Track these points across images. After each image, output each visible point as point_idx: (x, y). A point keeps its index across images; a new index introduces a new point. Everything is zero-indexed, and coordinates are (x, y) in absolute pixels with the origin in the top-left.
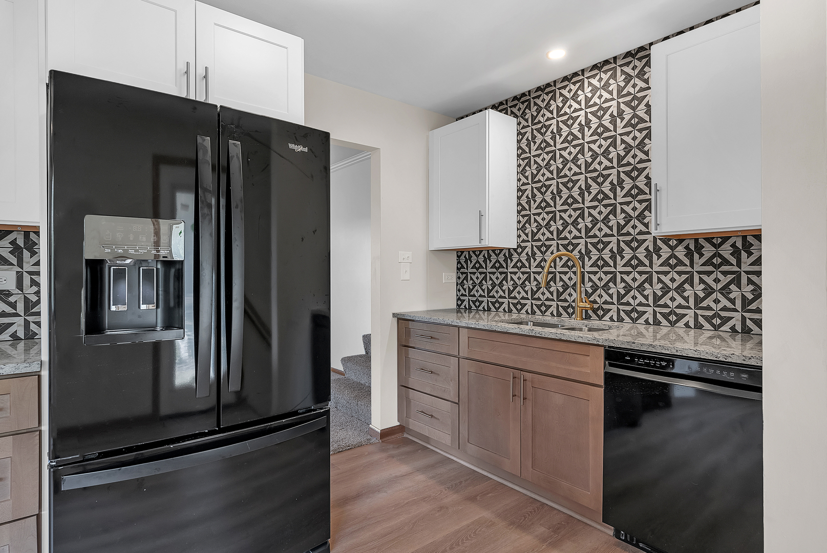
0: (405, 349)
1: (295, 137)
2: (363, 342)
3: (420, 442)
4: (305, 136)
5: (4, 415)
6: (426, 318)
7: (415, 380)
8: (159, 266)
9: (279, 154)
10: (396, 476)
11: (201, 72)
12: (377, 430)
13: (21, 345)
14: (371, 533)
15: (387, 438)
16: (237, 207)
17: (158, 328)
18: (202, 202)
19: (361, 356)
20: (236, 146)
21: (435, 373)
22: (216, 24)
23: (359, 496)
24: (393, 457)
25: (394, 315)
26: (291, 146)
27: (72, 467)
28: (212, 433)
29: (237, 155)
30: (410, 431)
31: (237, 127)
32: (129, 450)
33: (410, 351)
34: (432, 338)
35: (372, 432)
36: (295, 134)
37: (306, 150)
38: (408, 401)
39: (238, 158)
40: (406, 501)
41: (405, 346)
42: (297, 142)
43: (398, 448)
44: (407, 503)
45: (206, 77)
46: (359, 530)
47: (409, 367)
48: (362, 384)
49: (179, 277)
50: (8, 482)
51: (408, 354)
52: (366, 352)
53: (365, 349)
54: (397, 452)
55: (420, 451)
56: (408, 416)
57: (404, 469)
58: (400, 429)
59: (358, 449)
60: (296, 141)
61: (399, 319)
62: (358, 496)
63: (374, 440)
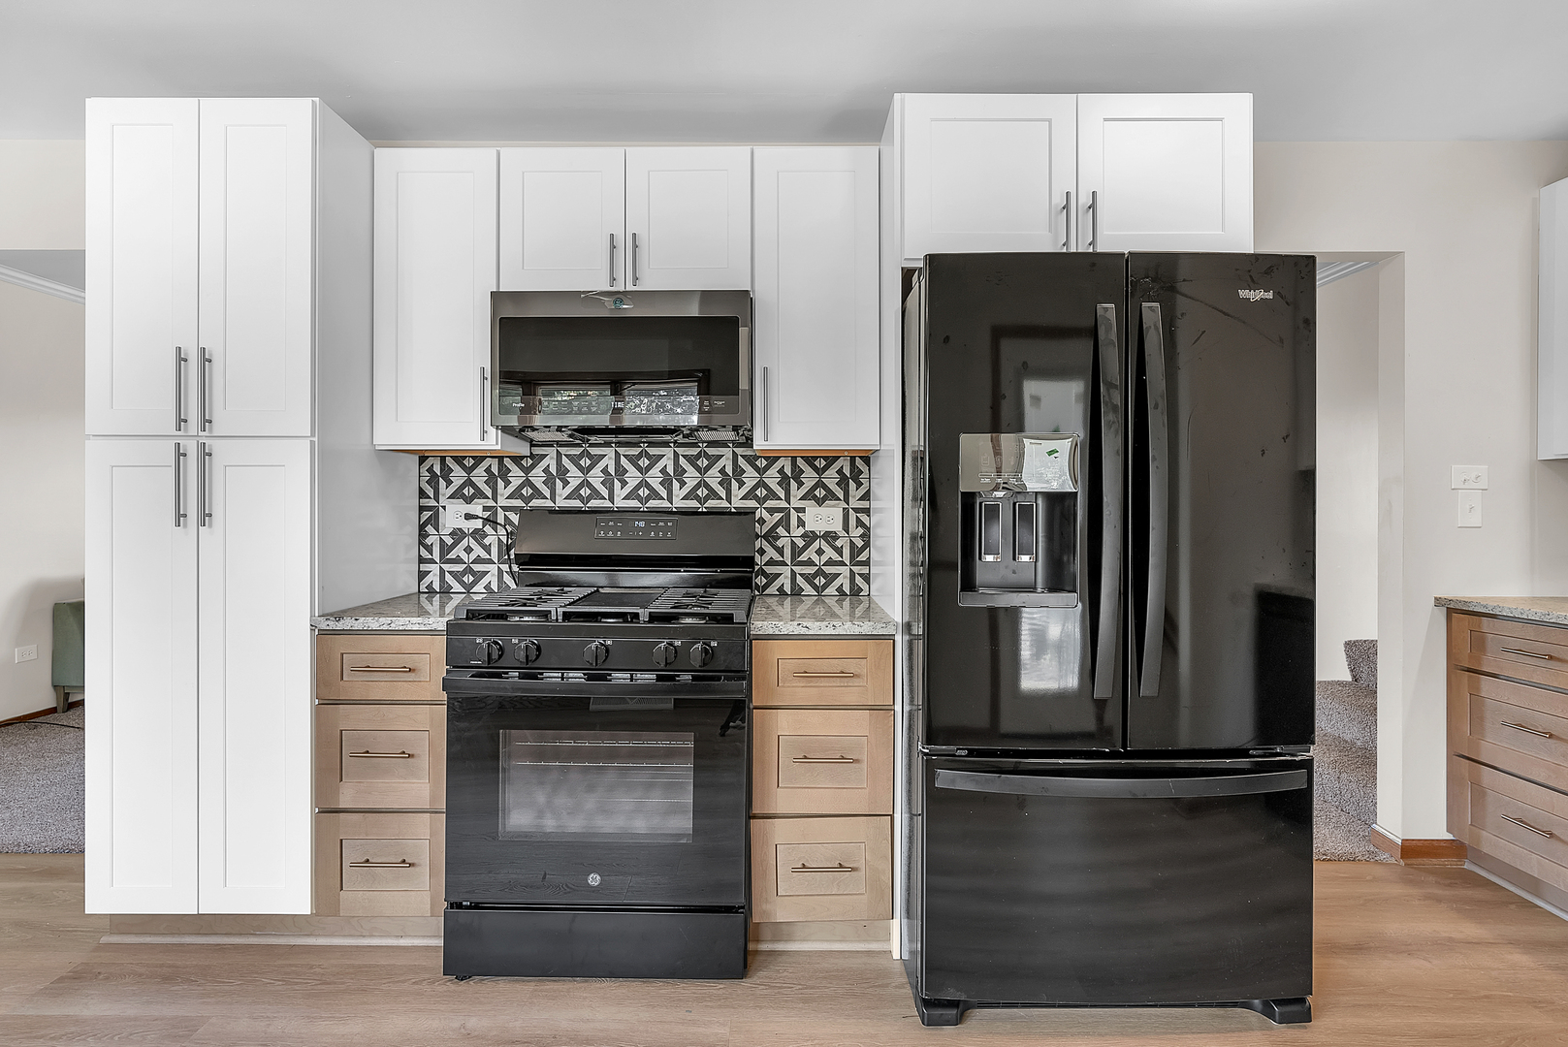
0: (1470, 677)
1: (1251, 276)
2: (1345, 656)
3: (1512, 888)
4: (1269, 271)
5: (861, 684)
6: (1536, 612)
7: (1496, 745)
8: (1040, 502)
9: (1221, 311)
10: (1450, 938)
11: (1085, 200)
12: (1392, 837)
13: (847, 603)
14: (1399, 1021)
15: (1419, 860)
16: (1156, 407)
17: (1039, 590)
18: (1106, 404)
19: (1340, 683)
20: (1153, 311)
21: (1558, 738)
22: (1105, 120)
23: (1361, 949)
24: (1440, 901)
25: (1439, 602)
26: (1243, 293)
27: (946, 760)
28: (1114, 755)
29: (1155, 325)
30: (1481, 858)
31: (1153, 281)
32: (1006, 754)
33: (1483, 683)
34: (1551, 658)
35: (1381, 841)
36: (1249, 271)
37: (1270, 295)
38: (1479, 793)
39: (1157, 329)
40: (1483, 993)
41: (1469, 670)
42: (1253, 285)
43: (1450, 885)
44: (1486, 997)
45: (1093, 207)
46: (1370, 1006)
47: (1482, 719)
48: (1347, 742)
49: (1069, 517)
50: (864, 765)
51: (1478, 689)
52: (1354, 676)
53: (1352, 671)
54: (1447, 893)
55: (1513, 907)
56: (1478, 822)
57: (1470, 930)
58: (1455, 849)
59: (1347, 864)
60: (1251, 284)
61: (1450, 612)
62: (1358, 948)
63: (1384, 856)
